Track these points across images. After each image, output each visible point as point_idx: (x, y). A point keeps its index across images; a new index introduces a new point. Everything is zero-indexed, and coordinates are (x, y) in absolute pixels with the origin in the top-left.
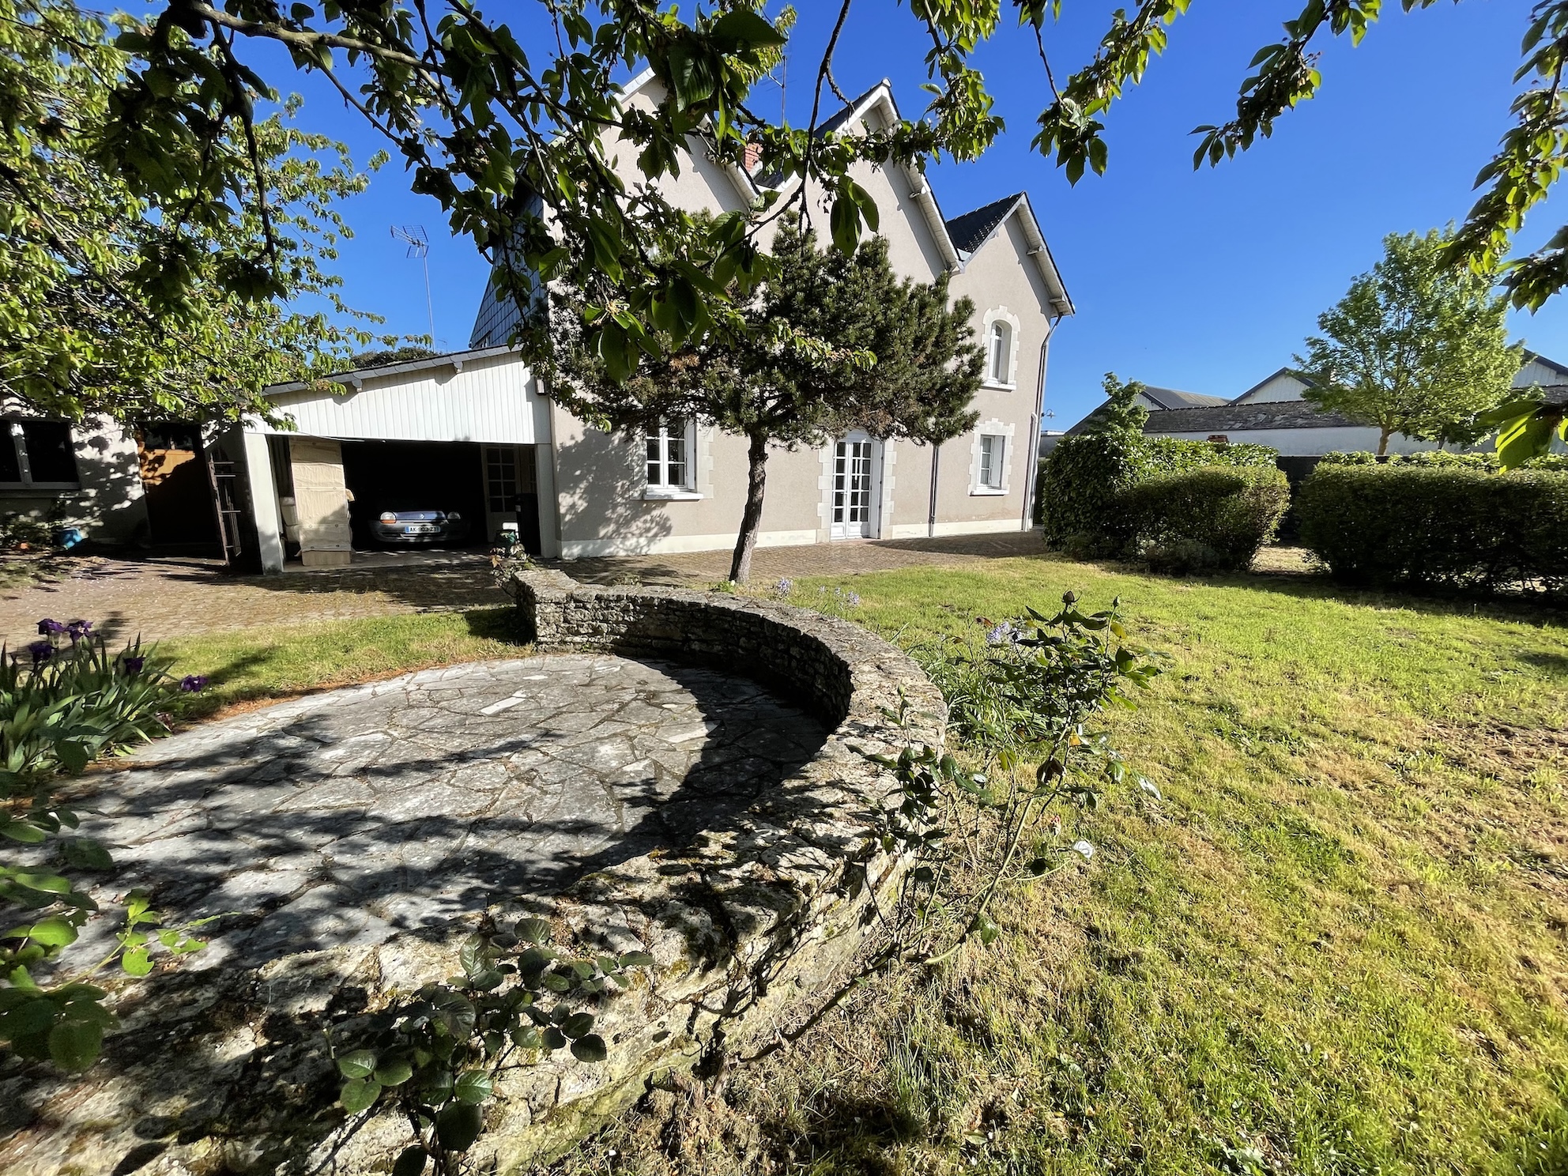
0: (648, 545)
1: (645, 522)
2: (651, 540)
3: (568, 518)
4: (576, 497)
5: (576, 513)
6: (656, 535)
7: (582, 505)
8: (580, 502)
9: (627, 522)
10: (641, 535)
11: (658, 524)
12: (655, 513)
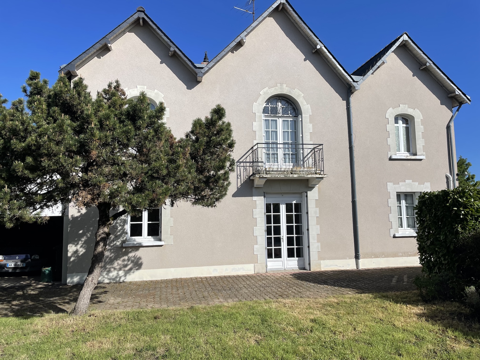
0: (125, 275)
1: (124, 260)
2: (127, 273)
3: (72, 259)
4: (79, 246)
5: (78, 256)
6: (131, 269)
7: (82, 251)
8: (81, 249)
9: (112, 261)
10: (120, 269)
11: (132, 262)
12: (131, 255)
